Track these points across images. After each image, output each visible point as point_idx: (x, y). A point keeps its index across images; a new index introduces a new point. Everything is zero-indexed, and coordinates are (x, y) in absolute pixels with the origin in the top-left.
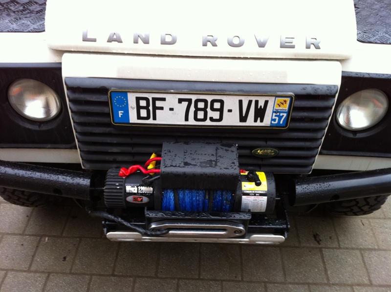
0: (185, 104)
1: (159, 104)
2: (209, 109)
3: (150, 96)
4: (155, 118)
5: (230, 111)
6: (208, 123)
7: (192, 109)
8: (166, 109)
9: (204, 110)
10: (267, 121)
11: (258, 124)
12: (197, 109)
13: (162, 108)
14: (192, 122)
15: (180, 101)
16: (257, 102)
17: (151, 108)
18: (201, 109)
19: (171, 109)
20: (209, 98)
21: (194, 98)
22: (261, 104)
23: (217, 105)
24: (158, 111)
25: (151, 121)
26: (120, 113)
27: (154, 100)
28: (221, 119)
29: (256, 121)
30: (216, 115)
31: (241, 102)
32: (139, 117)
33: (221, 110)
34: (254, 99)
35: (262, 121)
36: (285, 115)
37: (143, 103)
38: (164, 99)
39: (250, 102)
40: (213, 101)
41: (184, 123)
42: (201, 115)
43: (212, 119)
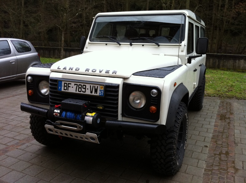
0: (76, 86)
1: (69, 85)
2: (82, 88)
3: (67, 83)
4: (68, 90)
5: (88, 89)
6: (82, 93)
7: (78, 88)
9: (81, 88)
10: (98, 94)
13: (70, 87)
14: (77, 92)
15: (75, 85)
16: (95, 86)
17: (67, 86)
18: (80, 88)
19: (72, 87)
20: (82, 84)
21: (78, 84)
22: (96, 87)
24: (69, 88)
26: (60, 87)
27: (69, 84)
28: (85, 92)
29: (95, 93)
30: (84, 90)
31: (90, 86)
32: (64, 89)
33: (85, 88)
34: (94, 85)
35: (97, 94)
36: (103, 92)
37: (66, 85)
38: (71, 84)
39: (93, 86)
40: (83, 85)
41: (75, 92)
42: (80, 90)
43: (83, 92)
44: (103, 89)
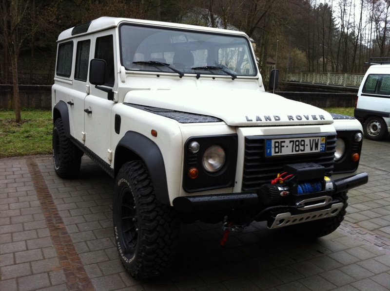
1: (283, 144)
2: (300, 145)
3: (280, 141)
4: (281, 152)
6: (300, 152)
7: (294, 146)
8: (285, 146)
9: (298, 145)
10: (319, 150)
11: (316, 151)
12: (296, 146)
13: (283, 146)
14: (295, 153)
15: (290, 142)
16: (315, 140)
17: (280, 147)
21: (295, 140)
22: (317, 141)
23: (303, 143)
24: (282, 148)
25: (279, 154)
26: (268, 151)
27: (282, 142)
28: (304, 150)
29: (315, 149)
30: (302, 148)
31: (310, 140)
32: (276, 153)
33: (304, 145)
34: (314, 138)
36: (324, 145)
37: (277, 145)
38: (284, 142)
39: (313, 140)
40: (302, 141)
41: (291, 153)
42: (297, 148)
43: (302, 151)
44: (324, 142)
